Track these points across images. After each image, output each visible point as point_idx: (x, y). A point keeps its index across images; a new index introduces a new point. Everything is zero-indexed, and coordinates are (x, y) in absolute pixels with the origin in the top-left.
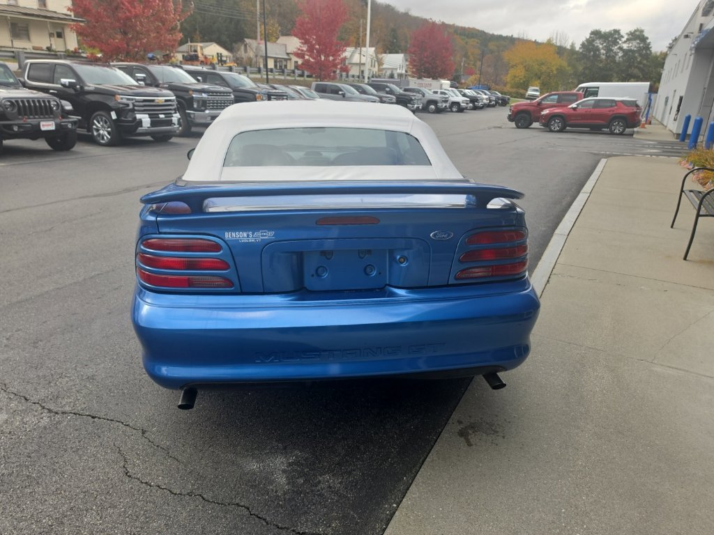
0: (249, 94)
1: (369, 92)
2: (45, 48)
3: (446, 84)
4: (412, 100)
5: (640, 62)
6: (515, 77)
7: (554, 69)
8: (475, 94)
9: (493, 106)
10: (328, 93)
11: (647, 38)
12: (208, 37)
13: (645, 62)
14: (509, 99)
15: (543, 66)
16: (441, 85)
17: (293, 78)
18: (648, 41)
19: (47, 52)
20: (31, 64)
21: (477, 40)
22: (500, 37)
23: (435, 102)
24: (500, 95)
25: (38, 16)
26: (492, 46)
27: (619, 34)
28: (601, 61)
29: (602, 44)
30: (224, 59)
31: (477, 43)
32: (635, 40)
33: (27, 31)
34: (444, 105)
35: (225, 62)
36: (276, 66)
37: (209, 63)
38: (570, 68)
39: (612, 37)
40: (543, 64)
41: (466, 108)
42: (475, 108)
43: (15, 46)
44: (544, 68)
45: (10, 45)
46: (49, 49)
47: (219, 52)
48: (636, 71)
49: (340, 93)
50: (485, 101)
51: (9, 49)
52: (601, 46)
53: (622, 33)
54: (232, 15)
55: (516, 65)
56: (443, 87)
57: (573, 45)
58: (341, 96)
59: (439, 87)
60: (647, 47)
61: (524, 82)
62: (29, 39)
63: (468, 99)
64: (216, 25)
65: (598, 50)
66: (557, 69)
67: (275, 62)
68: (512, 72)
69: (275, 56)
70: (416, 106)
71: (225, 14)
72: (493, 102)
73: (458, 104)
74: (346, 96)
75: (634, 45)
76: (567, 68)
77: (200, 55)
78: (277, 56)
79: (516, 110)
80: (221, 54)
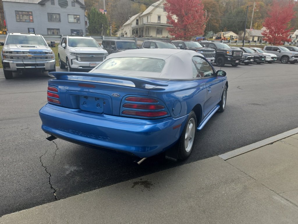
0: (224, 51)
1: (296, 50)
2: (166, 37)
10: (272, 51)
12: (229, 29)
17: (260, 44)
19: (166, 38)
20: (145, 42)
25: (166, 26)
30: (233, 38)
33: (162, 31)
35: (233, 39)
36: (258, 40)
37: (226, 39)
43: (157, 37)
45: (155, 36)
46: (167, 37)
47: (232, 35)
49: (278, 50)
51: (155, 38)
54: (243, 20)
58: (279, 52)
62: (162, 34)
64: (234, 24)
67: (258, 38)
69: (258, 35)
71: (239, 19)
74: (281, 52)
77: (222, 37)
78: (259, 36)
80: (232, 36)
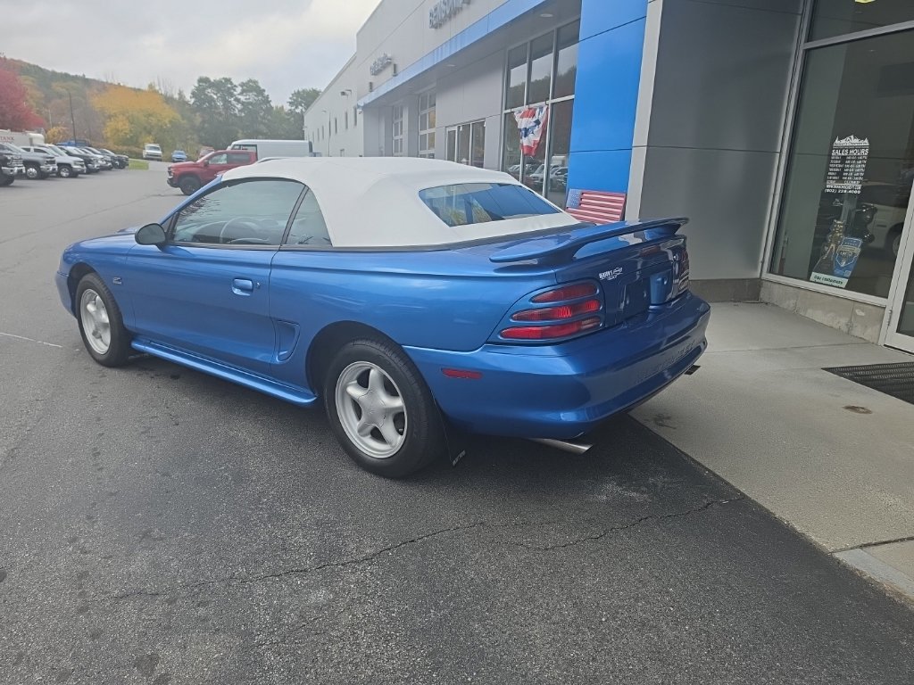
3: (38, 138)
4: (7, 160)
5: (263, 118)
6: (118, 131)
7: (167, 121)
8: (83, 153)
9: (109, 169)
11: (264, 91)
13: (269, 117)
14: (127, 160)
15: (151, 118)
16: (31, 140)
18: (266, 93)
21: (31, 78)
22: (66, 77)
23: (35, 164)
24: (113, 154)
26: (57, 87)
27: (231, 83)
28: (220, 114)
29: (216, 94)
31: (33, 81)
32: (251, 91)
34: (51, 168)
38: (185, 121)
39: (224, 86)
40: (150, 115)
41: (82, 172)
42: (90, 172)
44: (153, 120)
48: (262, 128)
50: (100, 162)
52: (215, 97)
53: (235, 82)
55: (115, 115)
56: (35, 142)
57: (180, 94)
59: (28, 142)
60: (267, 101)
61: (131, 137)
63: (82, 160)
65: (213, 100)
66: (170, 122)
68: (111, 124)
70: (16, 169)
72: (109, 164)
73: (68, 166)
75: (251, 97)
76: (183, 122)
79: (177, 173)
